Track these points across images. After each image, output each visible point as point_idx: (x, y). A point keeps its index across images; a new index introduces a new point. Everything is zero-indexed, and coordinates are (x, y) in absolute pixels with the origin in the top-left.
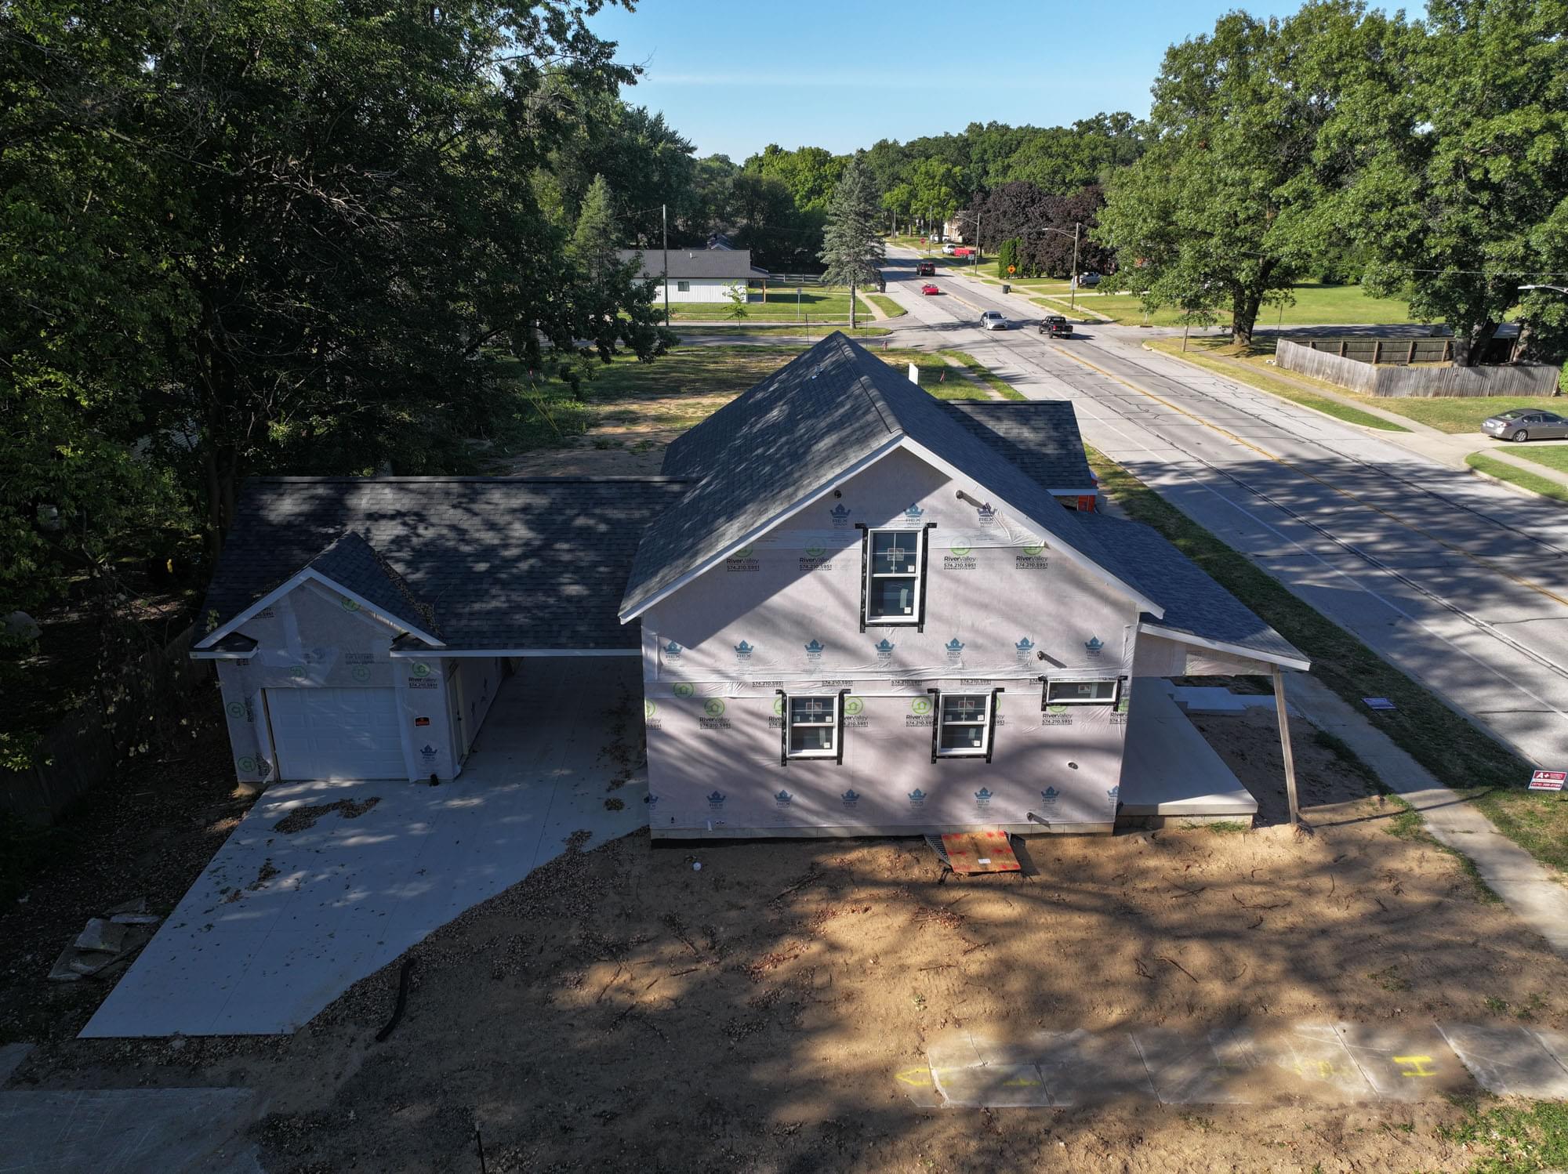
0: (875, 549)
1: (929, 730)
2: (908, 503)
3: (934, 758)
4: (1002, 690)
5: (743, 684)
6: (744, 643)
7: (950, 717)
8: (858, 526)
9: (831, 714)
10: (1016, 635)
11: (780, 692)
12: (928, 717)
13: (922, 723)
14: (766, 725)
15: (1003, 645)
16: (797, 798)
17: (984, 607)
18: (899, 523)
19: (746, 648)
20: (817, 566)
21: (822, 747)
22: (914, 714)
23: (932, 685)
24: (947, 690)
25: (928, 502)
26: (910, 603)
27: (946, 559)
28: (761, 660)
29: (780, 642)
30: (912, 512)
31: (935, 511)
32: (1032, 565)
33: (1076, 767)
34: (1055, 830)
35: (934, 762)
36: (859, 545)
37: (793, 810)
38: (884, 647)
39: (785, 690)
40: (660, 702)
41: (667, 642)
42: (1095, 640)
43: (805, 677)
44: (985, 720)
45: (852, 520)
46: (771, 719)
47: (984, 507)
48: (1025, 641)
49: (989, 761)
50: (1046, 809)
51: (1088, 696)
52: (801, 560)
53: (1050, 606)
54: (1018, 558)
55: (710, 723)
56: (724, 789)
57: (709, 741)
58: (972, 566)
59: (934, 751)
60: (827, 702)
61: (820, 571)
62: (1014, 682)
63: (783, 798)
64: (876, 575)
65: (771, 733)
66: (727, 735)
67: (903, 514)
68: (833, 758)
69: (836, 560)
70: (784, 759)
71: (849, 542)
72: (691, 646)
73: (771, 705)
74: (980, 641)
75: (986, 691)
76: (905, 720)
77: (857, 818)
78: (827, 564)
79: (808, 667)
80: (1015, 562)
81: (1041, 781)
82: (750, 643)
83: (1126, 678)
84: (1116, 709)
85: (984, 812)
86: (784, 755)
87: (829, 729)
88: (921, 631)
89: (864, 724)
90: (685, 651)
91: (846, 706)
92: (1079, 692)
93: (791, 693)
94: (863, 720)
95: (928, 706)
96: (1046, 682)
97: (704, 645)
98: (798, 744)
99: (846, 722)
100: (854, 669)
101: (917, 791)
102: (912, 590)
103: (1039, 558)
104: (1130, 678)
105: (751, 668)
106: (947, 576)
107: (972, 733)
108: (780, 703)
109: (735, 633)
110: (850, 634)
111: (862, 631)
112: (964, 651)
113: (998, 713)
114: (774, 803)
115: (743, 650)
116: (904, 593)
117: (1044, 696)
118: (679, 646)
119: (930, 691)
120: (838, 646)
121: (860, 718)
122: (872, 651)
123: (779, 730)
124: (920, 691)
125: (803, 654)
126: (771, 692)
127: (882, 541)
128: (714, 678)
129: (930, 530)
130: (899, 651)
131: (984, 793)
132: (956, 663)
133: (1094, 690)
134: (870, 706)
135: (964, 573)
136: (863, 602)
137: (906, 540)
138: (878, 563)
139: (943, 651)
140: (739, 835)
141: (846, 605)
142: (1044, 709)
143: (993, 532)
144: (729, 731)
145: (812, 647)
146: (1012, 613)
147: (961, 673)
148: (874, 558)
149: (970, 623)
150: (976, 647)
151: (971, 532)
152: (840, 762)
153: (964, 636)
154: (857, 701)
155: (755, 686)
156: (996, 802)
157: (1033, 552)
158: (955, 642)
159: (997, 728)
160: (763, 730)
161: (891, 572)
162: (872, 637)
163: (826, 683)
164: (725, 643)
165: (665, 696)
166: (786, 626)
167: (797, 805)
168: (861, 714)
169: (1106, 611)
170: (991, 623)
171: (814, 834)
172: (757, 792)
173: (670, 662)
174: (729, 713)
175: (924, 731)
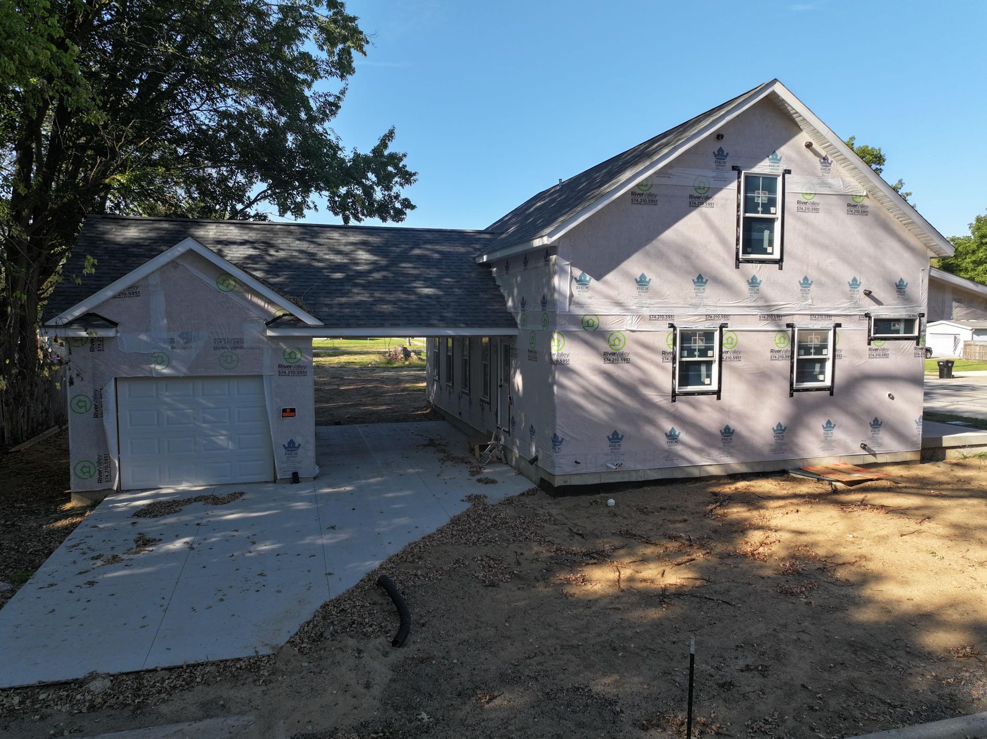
0: (746, 190)
1: (788, 363)
2: (769, 151)
3: (792, 391)
4: (839, 325)
5: (640, 317)
6: (643, 276)
7: (802, 352)
8: (734, 168)
9: (712, 349)
10: (847, 275)
11: (672, 326)
12: (786, 351)
13: (782, 357)
14: (659, 359)
15: (840, 283)
16: (683, 436)
17: (825, 247)
18: (763, 168)
19: (645, 281)
20: (702, 203)
21: (703, 384)
22: (777, 349)
23: (789, 320)
24: (801, 323)
25: (784, 151)
26: (771, 243)
27: (799, 202)
28: (657, 294)
29: (670, 275)
30: (773, 159)
31: (790, 160)
32: (858, 211)
33: (893, 398)
34: (880, 459)
35: (791, 395)
36: (734, 185)
37: (679, 449)
38: (753, 283)
39: (676, 324)
40: (566, 334)
41: (577, 273)
42: (901, 280)
43: (691, 311)
44: (828, 353)
45: (729, 163)
46: (664, 353)
47: (824, 159)
48: (855, 280)
49: (832, 394)
50: (872, 439)
51: (898, 332)
52: (691, 196)
53: (871, 250)
54: (849, 205)
55: (611, 358)
56: (622, 427)
57: (608, 376)
58: (816, 210)
59: (792, 384)
60: (708, 336)
61: (704, 209)
62: (847, 319)
63: (672, 437)
64: (748, 215)
65: (663, 369)
66: (627, 371)
67: (767, 159)
68: (713, 393)
69: (718, 197)
70: (674, 395)
71: (727, 182)
72: (598, 277)
73: (664, 340)
74: (823, 279)
75: (829, 324)
76: (769, 354)
77: (730, 454)
78: (710, 201)
79: (694, 301)
80: (846, 208)
81: (869, 411)
82: (649, 276)
83: (923, 315)
84: (918, 344)
85: (828, 444)
86: (674, 391)
87: (709, 364)
88: (781, 268)
89: (738, 358)
90: (593, 282)
91: (724, 341)
92: (893, 328)
93: (681, 324)
94: (738, 354)
95: (787, 341)
96: (870, 318)
97: (609, 277)
98: (684, 382)
99: (724, 356)
100: (731, 303)
101: (779, 425)
102: (772, 231)
103: (863, 206)
104: (926, 316)
105: (649, 301)
106: (800, 219)
107: (817, 367)
108: (671, 337)
109: (634, 265)
110: (729, 272)
111: (737, 267)
112: (812, 287)
113: (837, 347)
114: (663, 441)
115: (642, 282)
116: (766, 233)
117: (869, 331)
118: (588, 277)
119: (788, 325)
120: (718, 281)
121: (735, 352)
122: (744, 287)
123: (669, 365)
124: (779, 326)
125: (689, 288)
126: (664, 326)
127: (751, 183)
128: (616, 311)
129: (787, 176)
130: (764, 287)
131: (829, 425)
132: (806, 299)
133: (901, 327)
134: (744, 340)
135: (811, 216)
136: (738, 240)
137: (769, 182)
138: (750, 205)
139: (797, 288)
140: (634, 478)
141: (723, 241)
142: (869, 344)
143: (831, 181)
144: (626, 366)
145: (698, 282)
146: (844, 254)
147: (810, 309)
148: (746, 199)
149: (816, 262)
150: (821, 284)
151: (816, 181)
152: (719, 398)
153: (813, 275)
155: (652, 318)
156: (838, 434)
157: (858, 200)
158: (806, 279)
159: (837, 361)
160: (657, 365)
161: (758, 212)
162: (744, 275)
163: (709, 317)
164: (627, 275)
165: (574, 329)
166: (677, 260)
167: (683, 444)
168: (736, 348)
169: (907, 255)
170: (831, 263)
171: (696, 473)
172: (649, 430)
173: (580, 294)
174: (628, 347)
175: (783, 365)
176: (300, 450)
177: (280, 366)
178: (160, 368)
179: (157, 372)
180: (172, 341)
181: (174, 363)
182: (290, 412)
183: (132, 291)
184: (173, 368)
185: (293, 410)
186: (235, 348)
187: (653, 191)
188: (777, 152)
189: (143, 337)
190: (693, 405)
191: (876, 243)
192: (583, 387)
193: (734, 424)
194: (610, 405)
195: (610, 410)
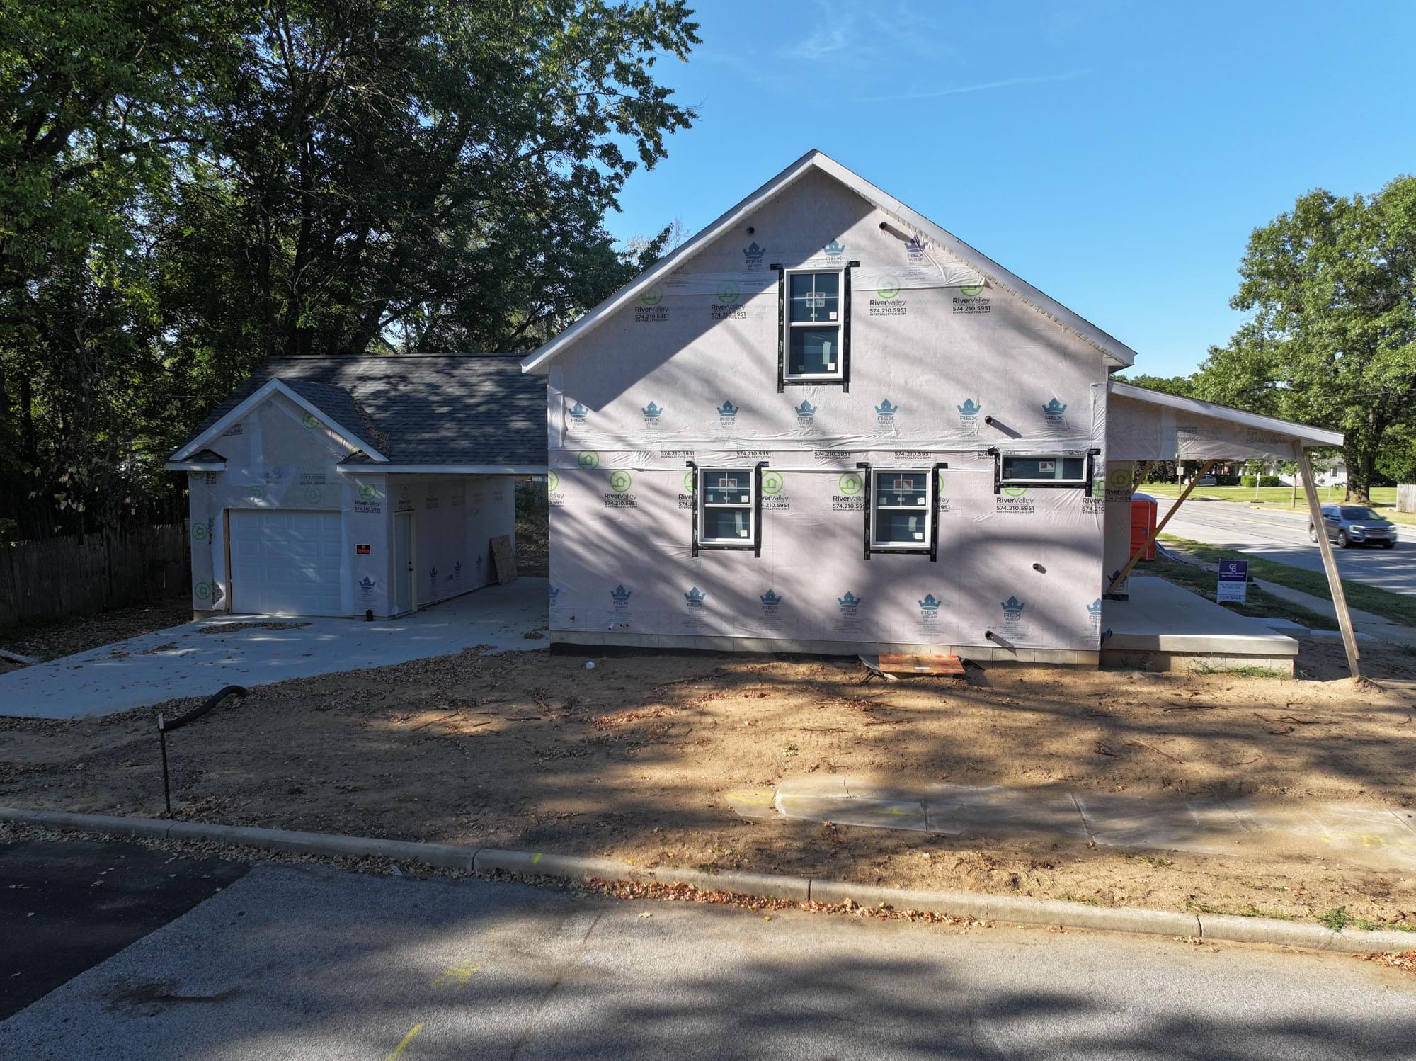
0: (792, 294)
1: (861, 515)
2: (826, 238)
3: (868, 551)
4: (944, 465)
5: (649, 455)
6: (652, 405)
7: (885, 500)
8: (773, 267)
9: (747, 493)
10: (957, 397)
11: (691, 464)
12: (858, 499)
13: (851, 506)
14: (675, 505)
15: (943, 408)
16: (709, 600)
17: (915, 361)
18: (818, 262)
19: (655, 411)
20: (729, 314)
21: (738, 536)
22: (843, 495)
23: (860, 458)
24: (881, 462)
25: (847, 238)
26: (833, 358)
27: (872, 303)
28: (666, 428)
29: (687, 404)
30: (831, 249)
31: (857, 248)
32: (973, 308)
33: (1043, 570)
34: (1022, 657)
35: (867, 557)
36: (775, 288)
37: (704, 615)
38: (804, 411)
39: (696, 462)
40: (564, 474)
41: (571, 404)
42: (1054, 401)
43: (717, 447)
44: (925, 503)
45: (767, 260)
46: (681, 497)
47: (912, 241)
48: (969, 402)
49: (933, 559)
50: (1007, 628)
51: (1052, 475)
52: (714, 307)
53: (994, 361)
54: (956, 300)
55: (614, 501)
56: (628, 583)
57: (610, 522)
58: (902, 311)
59: (867, 543)
60: (741, 476)
61: (731, 321)
62: (959, 456)
63: (694, 600)
64: (794, 324)
65: (680, 516)
66: (633, 517)
67: (823, 250)
68: (749, 548)
69: (752, 305)
70: (696, 549)
71: (762, 285)
72: (596, 408)
73: (682, 483)
74: (915, 404)
75: (927, 464)
76: (831, 503)
77: (774, 627)
78: (740, 311)
79: (720, 434)
80: (952, 305)
81: (997, 587)
82: (659, 406)
83: (1098, 452)
84: (1089, 493)
85: (928, 627)
86: (695, 543)
87: (746, 512)
88: (846, 390)
89: (784, 506)
90: (590, 415)
91: (764, 484)
92: (1041, 470)
93: (703, 463)
94: (783, 501)
95: (857, 487)
96: (997, 455)
97: (608, 408)
98: (711, 531)
99: (764, 502)
100: (772, 437)
101: (849, 595)
102: (835, 343)
103: (980, 300)
104: (1103, 453)
105: (659, 435)
106: (871, 325)
107: (912, 522)
108: (690, 478)
109: (639, 394)
110: (768, 398)
111: (780, 390)
112: (896, 415)
113: (941, 495)
114: (682, 604)
115: (650, 414)
116: (827, 346)
117: (997, 474)
118: (584, 408)
119: (860, 465)
120: (752, 411)
121: (779, 498)
122: (790, 417)
123: (689, 512)
124: (843, 465)
125: (713, 419)
126: (681, 463)
127: (799, 284)
128: (619, 446)
129: (853, 270)
130: (820, 417)
131: (930, 602)
132: (888, 430)
133: (1059, 469)
134: (790, 483)
135: (892, 321)
136: (781, 356)
137: (827, 280)
138: (796, 310)
139: (872, 415)
140: (645, 643)
141: (759, 360)
142: (997, 491)
143: (924, 270)
144: (633, 511)
145: (725, 410)
146: (947, 369)
147: (894, 443)
148: (792, 304)
149: (902, 381)
150: (909, 411)
151: (899, 272)
152: (758, 555)
153: (896, 397)
154: (775, 476)
155: (665, 454)
156: (943, 615)
157: (971, 292)
158: (886, 403)
159: (942, 515)
160: (672, 512)
161: (811, 320)
162: (788, 401)
163: (741, 453)
164: (631, 406)
165: (566, 467)
166: (695, 385)
167: (709, 609)
168: (780, 493)
169: (1064, 366)
170: (924, 381)
171: (728, 647)
172: (663, 589)
173: (575, 429)
174: (635, 490)
175: (854, 517)
176: (375, 589)
177: (357, 502)
178: (259, 502)
179: (256, 505)
180: (267, 476)
181: (269, 496)
182: (363, 549)
183: (236, 429)
184: (268, 501)
185: (368, 547)
186: (319, 483)
187: (662, 304)
188: (837, 240)
189: (245, 472)
190: (723, 563)
191: (1004, 353)
192: (581, 534)
193: (778, 589)
194: (614, 556)
195: (612, 561)
